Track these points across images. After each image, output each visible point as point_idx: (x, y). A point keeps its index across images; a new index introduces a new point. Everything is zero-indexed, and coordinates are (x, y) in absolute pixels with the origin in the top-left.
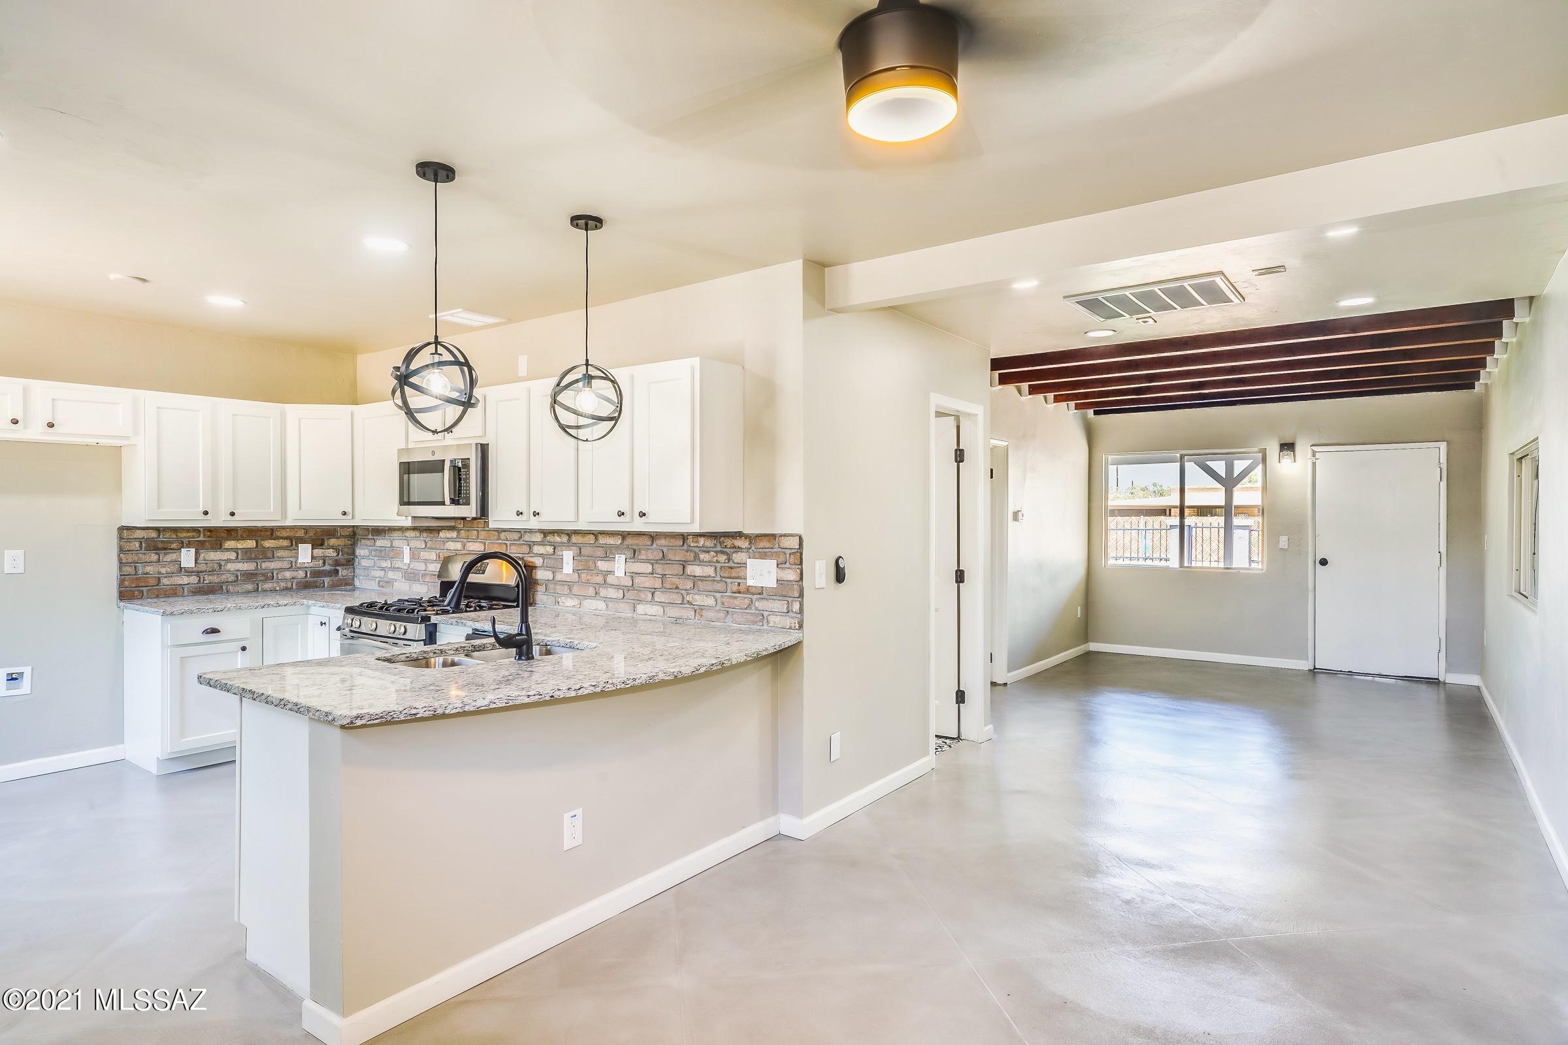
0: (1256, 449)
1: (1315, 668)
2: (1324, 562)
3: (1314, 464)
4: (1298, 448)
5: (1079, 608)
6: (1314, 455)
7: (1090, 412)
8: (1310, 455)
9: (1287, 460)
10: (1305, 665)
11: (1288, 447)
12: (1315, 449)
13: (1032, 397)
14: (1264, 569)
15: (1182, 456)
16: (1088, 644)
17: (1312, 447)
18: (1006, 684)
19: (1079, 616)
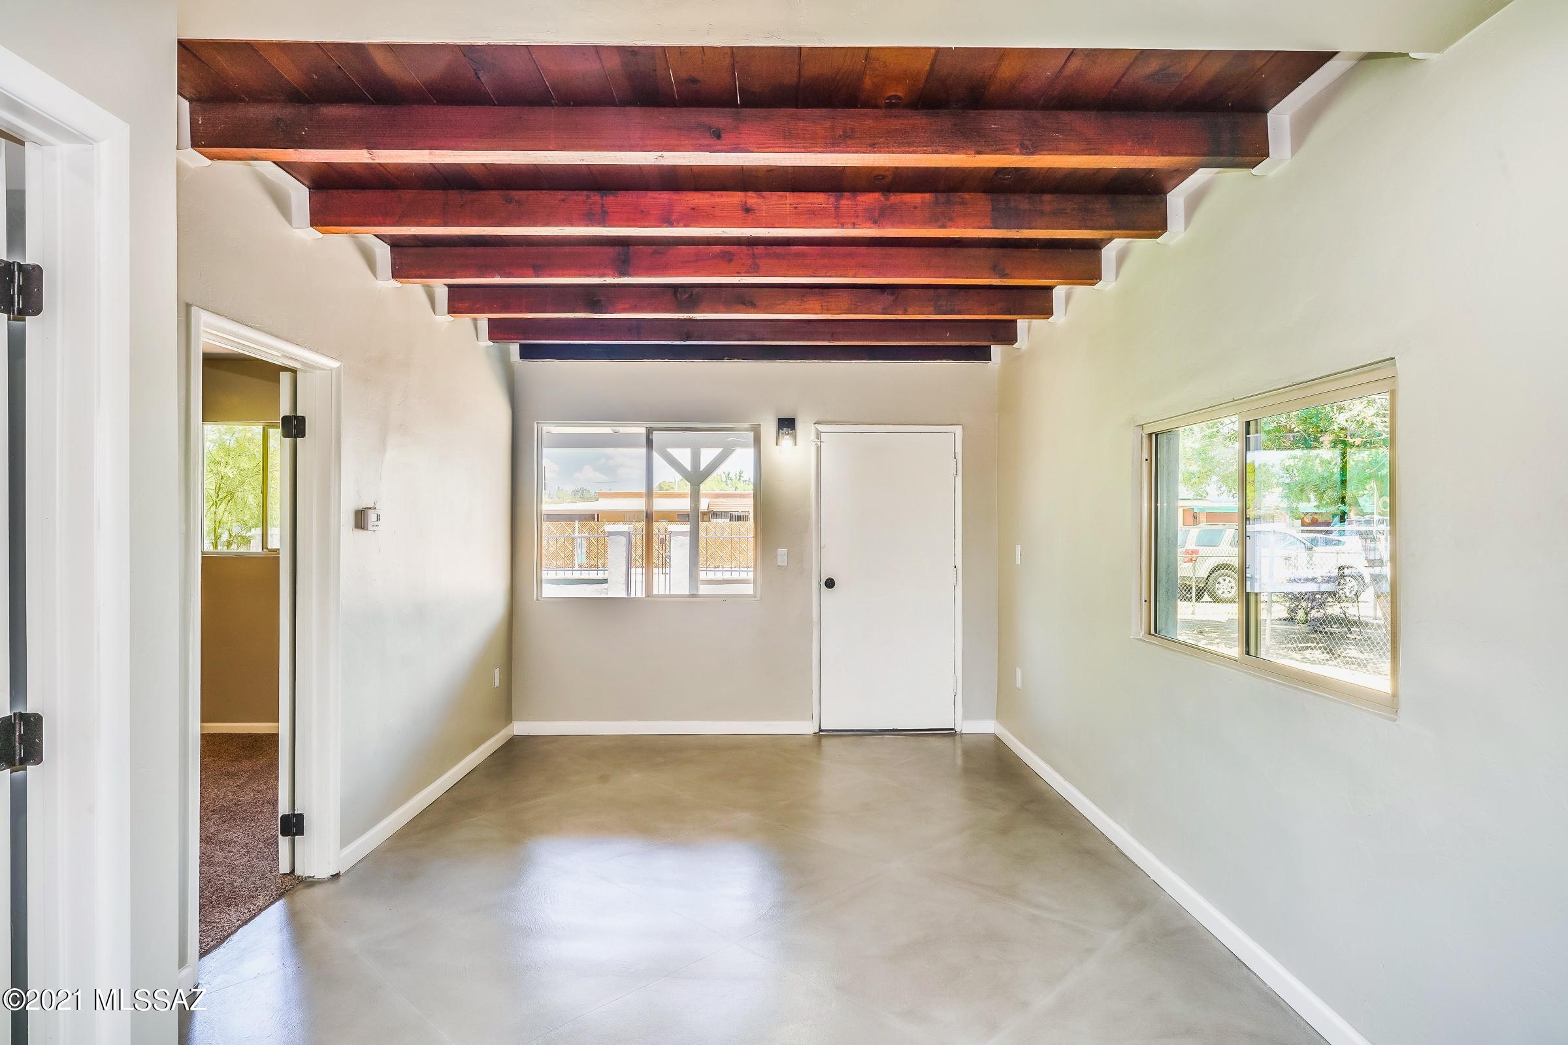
0: (746, 425)
1: (821, 730)
2: (830, 584)
3: (819, 449)
4: (799, 425)
5: (497, 671)
6: (818, 437)
7: (514, 348)
8: (813, 436)
9: (786, 441)
10: (807, 728)
11: (787, 424)
12: (821, 428)
13: (399, 285)
14: (758, 595)
15: (650, 432)
16: (512, 724)
17: (816, 425)
18: (336, 876)
19: (497, 683)
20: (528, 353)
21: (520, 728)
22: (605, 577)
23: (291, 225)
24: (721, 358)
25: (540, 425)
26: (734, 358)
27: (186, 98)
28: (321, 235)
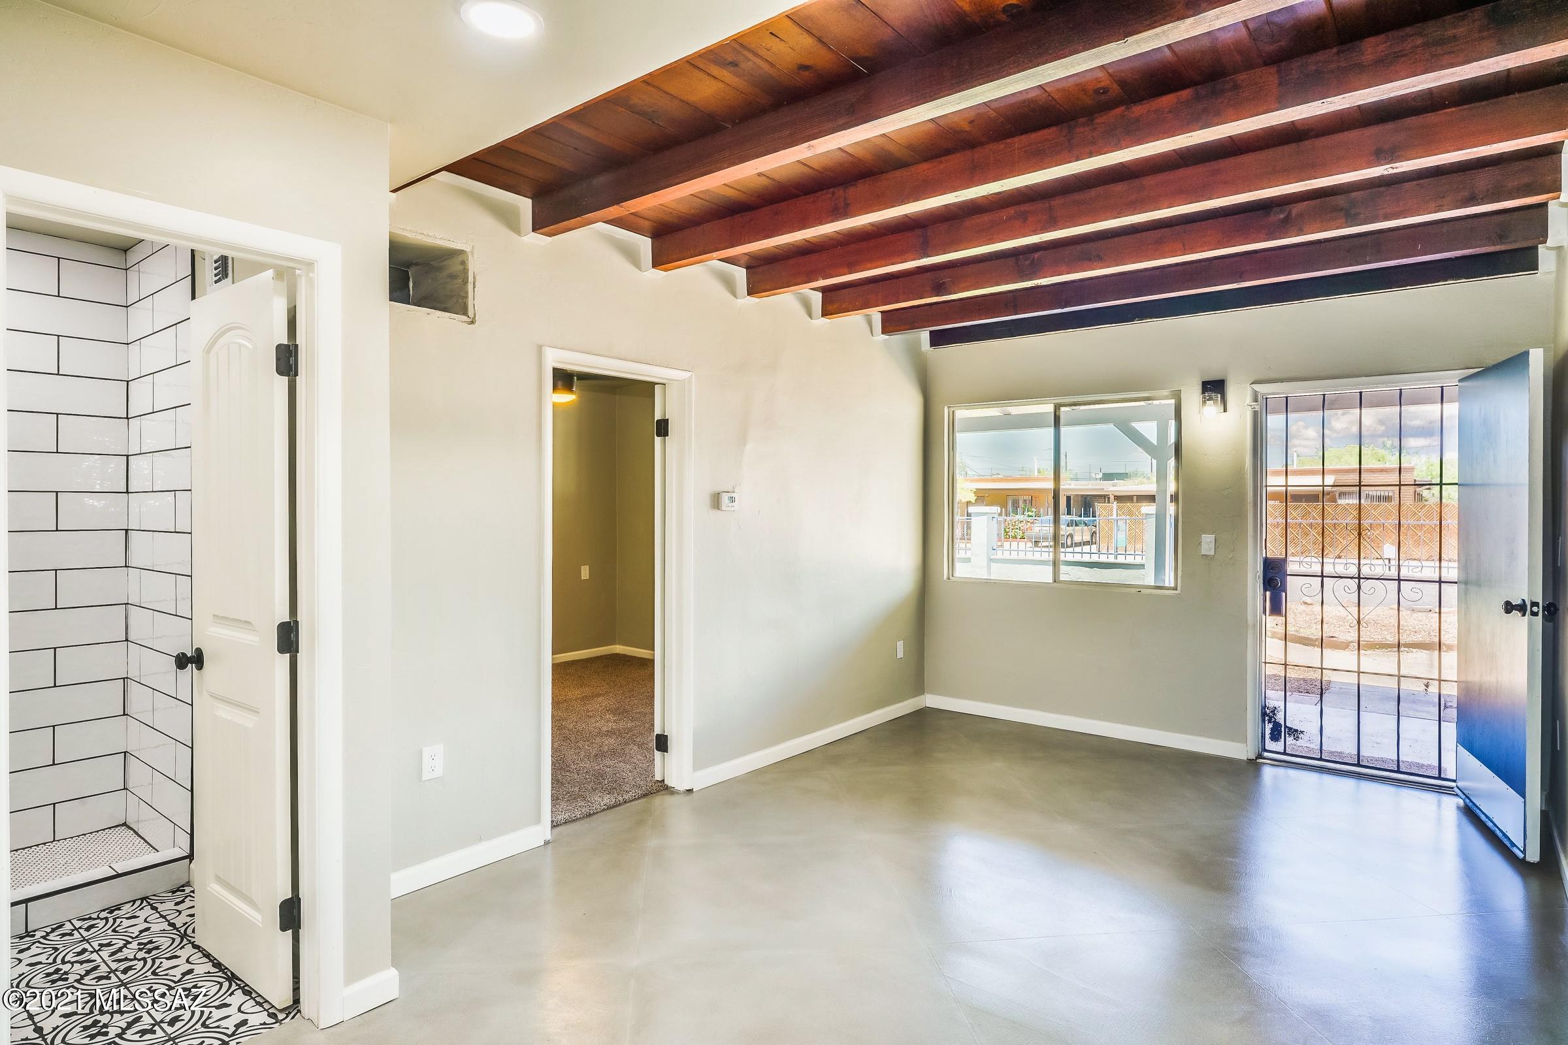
0: (1165, 393)
4: (1228, 387)
5: (900, 644)
6: (1256, 399)
7: (924, 337)
8: (1248, 399)
9: (1212, 409)
11: (1214, 387)
12: (1259, 388)
13: (757, 300)
14: (1179, 588)
15: (1057, 407)
16: (922, 696)
17: (1253, 386)
18: (690, 791)
19: (900, 654)
20: (938, 339)
21: (931, 700)
22: (1143, 562)
23: (640, 270)
24: (1132, 320)
25: (952, 409)
26: (1146, 318)
27: (529, 198)
28: (665, 273)
